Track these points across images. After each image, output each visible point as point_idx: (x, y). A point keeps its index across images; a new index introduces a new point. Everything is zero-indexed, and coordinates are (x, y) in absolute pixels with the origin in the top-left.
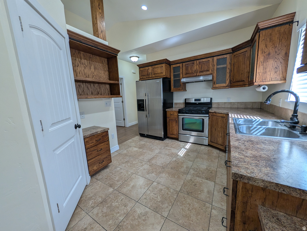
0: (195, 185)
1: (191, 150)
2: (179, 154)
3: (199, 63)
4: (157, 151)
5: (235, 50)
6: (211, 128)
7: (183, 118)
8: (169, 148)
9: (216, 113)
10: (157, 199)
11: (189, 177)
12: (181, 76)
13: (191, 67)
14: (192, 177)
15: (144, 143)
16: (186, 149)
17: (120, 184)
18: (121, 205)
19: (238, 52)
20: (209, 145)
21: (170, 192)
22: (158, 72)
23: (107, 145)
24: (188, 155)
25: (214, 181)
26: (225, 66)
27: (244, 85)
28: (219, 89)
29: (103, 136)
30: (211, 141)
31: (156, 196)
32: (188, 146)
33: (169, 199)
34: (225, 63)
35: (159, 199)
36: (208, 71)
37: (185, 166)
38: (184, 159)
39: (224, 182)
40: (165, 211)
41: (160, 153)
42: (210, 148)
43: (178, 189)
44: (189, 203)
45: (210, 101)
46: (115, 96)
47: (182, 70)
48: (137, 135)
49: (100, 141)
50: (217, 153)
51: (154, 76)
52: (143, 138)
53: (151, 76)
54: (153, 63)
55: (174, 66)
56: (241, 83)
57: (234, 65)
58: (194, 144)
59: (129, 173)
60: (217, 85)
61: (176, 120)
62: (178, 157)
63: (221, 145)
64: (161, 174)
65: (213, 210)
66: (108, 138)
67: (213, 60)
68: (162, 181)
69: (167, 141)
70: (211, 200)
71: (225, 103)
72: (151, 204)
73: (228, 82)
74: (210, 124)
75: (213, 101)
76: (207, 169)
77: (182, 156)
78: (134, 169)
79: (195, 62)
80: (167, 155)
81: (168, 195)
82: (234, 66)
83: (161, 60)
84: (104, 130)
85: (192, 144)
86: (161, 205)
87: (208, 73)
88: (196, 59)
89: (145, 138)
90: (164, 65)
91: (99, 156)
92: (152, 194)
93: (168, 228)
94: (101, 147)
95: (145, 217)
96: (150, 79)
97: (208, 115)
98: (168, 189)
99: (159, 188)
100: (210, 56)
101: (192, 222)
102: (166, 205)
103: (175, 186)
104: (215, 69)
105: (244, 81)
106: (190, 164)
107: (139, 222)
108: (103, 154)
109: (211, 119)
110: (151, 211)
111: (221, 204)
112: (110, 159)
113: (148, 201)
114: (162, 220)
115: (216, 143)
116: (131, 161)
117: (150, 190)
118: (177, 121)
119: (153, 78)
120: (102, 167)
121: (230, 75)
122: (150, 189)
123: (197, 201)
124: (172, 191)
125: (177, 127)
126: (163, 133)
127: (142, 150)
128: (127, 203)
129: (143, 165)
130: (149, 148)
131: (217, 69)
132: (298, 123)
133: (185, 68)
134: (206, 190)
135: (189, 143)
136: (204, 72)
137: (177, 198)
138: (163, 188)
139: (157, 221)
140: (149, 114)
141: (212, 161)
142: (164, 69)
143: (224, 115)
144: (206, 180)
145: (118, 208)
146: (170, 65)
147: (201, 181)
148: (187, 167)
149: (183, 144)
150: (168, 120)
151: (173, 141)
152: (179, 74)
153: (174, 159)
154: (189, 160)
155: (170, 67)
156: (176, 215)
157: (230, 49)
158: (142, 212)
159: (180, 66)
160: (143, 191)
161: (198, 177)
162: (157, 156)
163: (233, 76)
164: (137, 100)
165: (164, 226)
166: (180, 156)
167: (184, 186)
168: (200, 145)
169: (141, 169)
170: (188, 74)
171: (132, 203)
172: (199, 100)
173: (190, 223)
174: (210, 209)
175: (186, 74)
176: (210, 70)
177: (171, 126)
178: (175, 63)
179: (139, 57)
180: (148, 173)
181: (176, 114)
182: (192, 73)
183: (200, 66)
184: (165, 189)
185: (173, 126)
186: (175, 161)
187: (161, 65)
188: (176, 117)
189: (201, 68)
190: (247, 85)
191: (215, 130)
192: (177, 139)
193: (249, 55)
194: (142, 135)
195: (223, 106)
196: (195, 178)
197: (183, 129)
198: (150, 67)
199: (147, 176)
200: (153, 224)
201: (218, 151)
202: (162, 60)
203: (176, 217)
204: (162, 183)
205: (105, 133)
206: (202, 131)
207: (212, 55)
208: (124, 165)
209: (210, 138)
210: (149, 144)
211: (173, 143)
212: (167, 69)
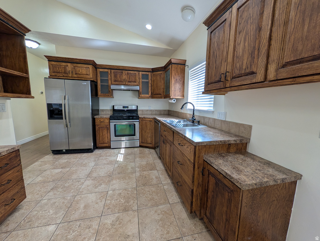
0: (145, 177)
1: (127, 154)
2: (118, 160)
3: (128, 73)
4: (92, 164)
5: (154, 70)
6: (142, 131)
7: (115, 125)
8: (104, 158)
9: (145, 118)
10: (121, 203)
11: (138, 174)
12: (110, 82)
13: (120, 76)
14: (140, 173)
15: (66, 161)
16: (122, 154)
17: (63, 214)
18: (82, 231)
19: (156, 72)
20: (140, 146)
21: (129, 191)
22: (82, 72)
23: (17, 172)
24: (127, 158)
25: (156, 170)
26: (147, 81)
27: (161, 98)
28: (144, 98)
29: (10, 159)
30: (142, 143)
31: (119, 201)
32: (123, 151)
33: (131, 196)
34: (148, 79)
35: (123, 201)
36: (135, 82)
37: (130, 168)
38: (125, 162)
39: (162, 168)
40: (133, 206)
41: (96, 165)
42: (141, 149)
43: (135, 186)
44: (148, 191)
45: (136, 109)
46: (24, 95)
47: (111, 76)
48: (47, 154)
49: (6, 168)
50: (148, 151)
51: (75, 76)
52: (59, 156)
53: (70, 75)
54: (75, 60)
55: (101, 71)
56: (159, 96)
57: (154, 81)
58: (127, 149)
59: (69, 198)
60: (143, 95)
61: (108, 127)
62: (119, 163)
63: (150, 144)
64: (111, 182)
65: (164, 187)
66: (20, 160)
67: (139, 74)
68: (116, 186)
69: (97, 152)
70: (160, 182)
71: (147, 110)
72: (118, 209)
73: (150, 93)
74: (140, 127)
75: (139, 109)
76: (147, 164)
77: (122, 160)
78: (72, 191)
79: (124, 71)
80: (107, 164)
81: (129, 194)
82: (154, 83)
83: (86, 60)
84: (13, 148)
85: (125, 149)
86: (128, 204)
87: (135, 84)
88: (124, 69)
89: (62, 155)
90: (90, 67)
91: (4, 193)
92: (114, 201)
93: (143, 215)
94: (7, 178)
95: (118, 221)
96: (68, 78)
97: (138, 120)
98: (126, 190)
99: (117, 193)
100: (136, 70)
101: (157, 201)
102: (132, 201)
103: (131, 185)
104: (141, 82)
105: (161, 94)
106: (133, 164)
107: (115, 228)
108: (11, 188)
109: (141, 124)
110: (122, 213)
111: (167, 181)
112: (23, 193)
113: (113, 208)
114: (135, 213)
115: (146, 143)
116: (59, 185)
117: (108, 200)
118: (108, 129)
119: (74, 78)
120: (11, 210)
121: (151, 89)
122: (108, 198)
123: (152, 187)
124: (130, 190)
125: (109, 135)
126: (92, 144)
127: (68, 169)
128: (89, 224)
129: (83, 183)
130: (78, 164)
131: (142, 82)
132: (195, 119)
133: (113, 75)
134: (154, 177)
135: (122, 149)
136: (132, 83)
137: (137, 192)
138: (120, 191)
139: (132, 217)
140: (70, 122)
141: (147, 157)
142: (91, 71)
143: (152, 119)
144: (151, 171)
145: (80, 235)
146: (96, 68)
147: (148, 173)
148: (132, 168)
149: (117, 150)
150: (97, 128)
151: (104, 150)
152: (108, 80)
153: (116, 165)
154: (130, 162)
155: (97, 70)
156: (144, 203)
157: (151, 68)
158: (113, 220)
159: (108, 72)
160: (101, 204)
161: (144, 171)
162: (95, 168)
163: (154, 90)
164: (48, 104)
165: (140, 215)
166: (120, 161)
167: (138, 182)
168: (133, 148)
169: (83, 187)
170: (117, 81)
171: (96, 220)
172: (127, 107)
173: (156, 202)
174: (162, 187)
175: (115, 81)
176: (137, 82)
177: (102, 134)
178: (103, 67)
179: (39, 44)
180: (96, 188)
181: (107, 121)
182: (121, 81)
183: (128, 76)
184: (124, 192)
185: (104, 134)
186: (118, 166)
187: (86, 65)
188: (107, 124)
189: (129, 78)
190: (163, 98)
191: (145, 132)
192: (109, 147)
193: (163, 77)
194: (57, 152)
195: (146, 113)
196: (143, 173)
197: (116, 136)
198: (69, 64)
199: (97, 190)
200: (130, 220)
201: (148, 149)
202: (88, 60)
203: (145, 204)
204: (117, 189)
205: (14, 153)
206: (134, 135)
207: (138, 70)
208: (51, 194)
209: (141, 140)
210: (75, 160)
211: (106, 152)
212: (93, 72)
